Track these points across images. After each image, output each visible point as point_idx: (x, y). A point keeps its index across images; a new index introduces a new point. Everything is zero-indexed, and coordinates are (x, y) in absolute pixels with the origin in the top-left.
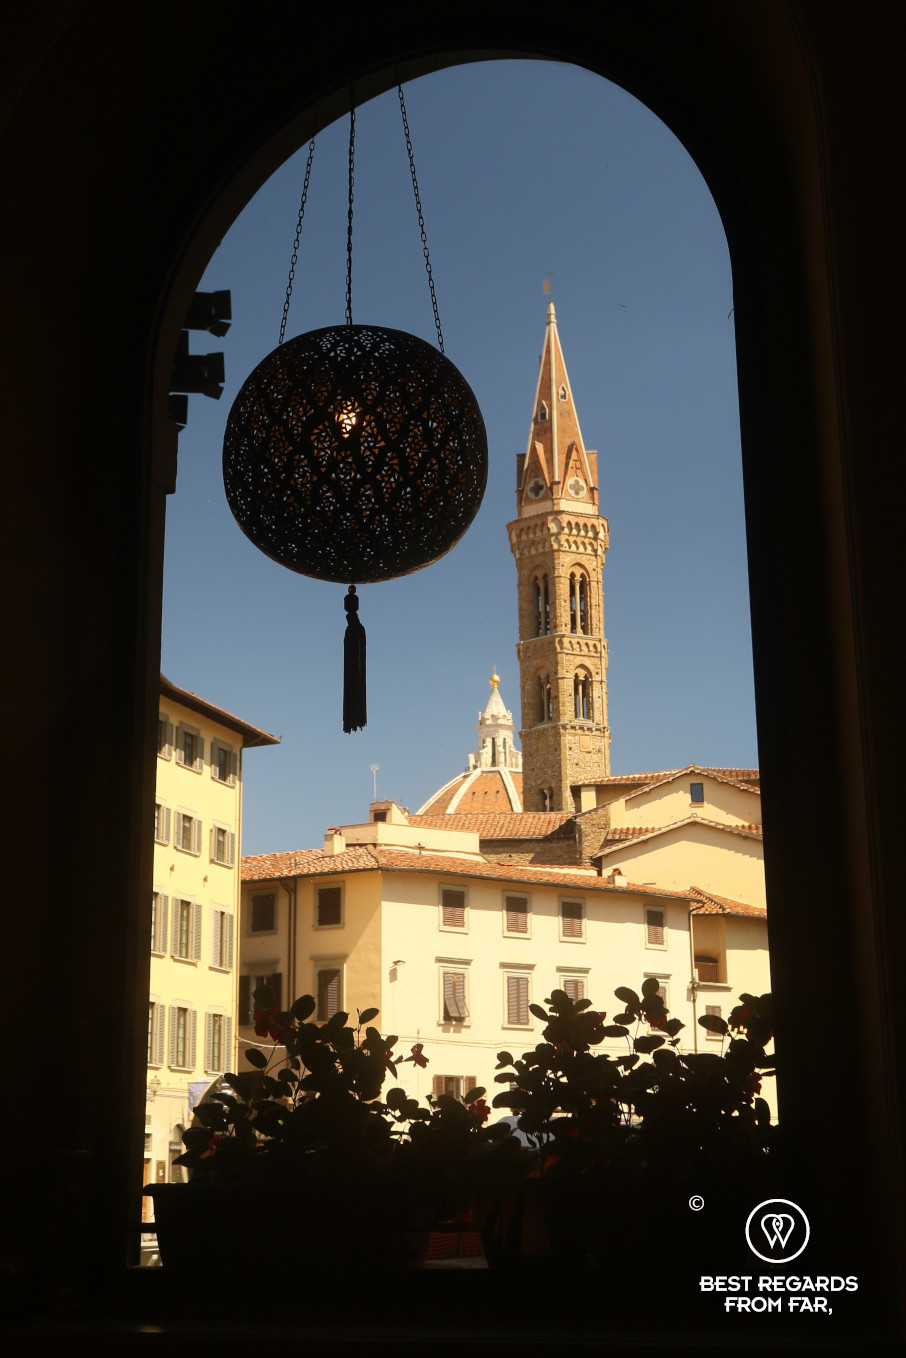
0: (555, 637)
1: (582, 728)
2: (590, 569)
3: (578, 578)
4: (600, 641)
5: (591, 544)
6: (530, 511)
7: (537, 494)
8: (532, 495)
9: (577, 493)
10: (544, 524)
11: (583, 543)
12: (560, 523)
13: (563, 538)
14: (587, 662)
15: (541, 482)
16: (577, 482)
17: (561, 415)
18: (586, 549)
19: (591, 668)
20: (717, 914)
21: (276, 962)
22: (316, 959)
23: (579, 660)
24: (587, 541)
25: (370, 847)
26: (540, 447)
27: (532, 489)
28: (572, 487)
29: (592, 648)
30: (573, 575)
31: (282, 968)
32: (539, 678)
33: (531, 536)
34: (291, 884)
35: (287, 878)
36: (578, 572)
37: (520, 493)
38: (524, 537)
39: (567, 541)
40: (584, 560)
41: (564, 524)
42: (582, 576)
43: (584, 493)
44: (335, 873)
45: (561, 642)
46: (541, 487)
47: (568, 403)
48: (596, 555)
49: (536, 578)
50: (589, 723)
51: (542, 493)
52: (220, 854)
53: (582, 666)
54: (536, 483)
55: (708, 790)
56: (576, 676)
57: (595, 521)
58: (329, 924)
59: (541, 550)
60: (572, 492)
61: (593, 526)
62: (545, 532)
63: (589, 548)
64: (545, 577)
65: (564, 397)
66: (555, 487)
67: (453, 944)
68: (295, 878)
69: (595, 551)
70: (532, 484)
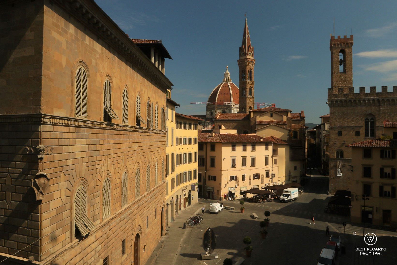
0: (246, 81)
1: (250, 97)
2: (252, 69)
3: (250, 70)
4: (253, 82)
5: (252, 64)
6: (242, 58)
7: (243, 55)
8: (242, 55)
9: (250, 55)
10: (244, 61)
11: (251, 64)
12: (247, 61)
13: (248, 63)
14: (251, 86)
15: (244, 53)
16: (250, 53)
17: (247, 40)
18: (251, 65)
19: (252, 86)
20: (277, 144)
21: (203, 156)
22: (210, 156)
23: (250, 85)
24: (251, 63)
25: (218, 134)
26: (243, 46)
27: (242, 54)
28: (249, 54)
29: (252, 83)
30: (249, 70)
31: (204, 157)
32: (243, 88)
33: (242, 63)
34: (206, 143)
35: (205, 142)
36: (250, 69)
37: (240, 54)
38: (240, 63)
39: (248, 64)
40: (251, 67)
41: (248, 61)
42: (251, 70)
43: (251, 55)
44: (214, 142)
45: (247, 82)
46: (244, 54)
47: (249, 38)
48: (253, 66)
49: (242, 70)
50: (251, 96)
51: (244, 55)
52: (195, 142)
53: (250, 86)
54: (243, 53)
55: (274, 115)
56: (249, 88)
57: (253, 60)
58: (212, 150)
59: (243, 65)
60: (249, 55)
61: (253, 61)
62: (244, 62)
63: (252, 65)
64: (244, 70)
65: (248, 36)
66: (246, 54)
67: (234, 154)
68: (207, 143)
69: (253, 65)
70: (242, 53)
